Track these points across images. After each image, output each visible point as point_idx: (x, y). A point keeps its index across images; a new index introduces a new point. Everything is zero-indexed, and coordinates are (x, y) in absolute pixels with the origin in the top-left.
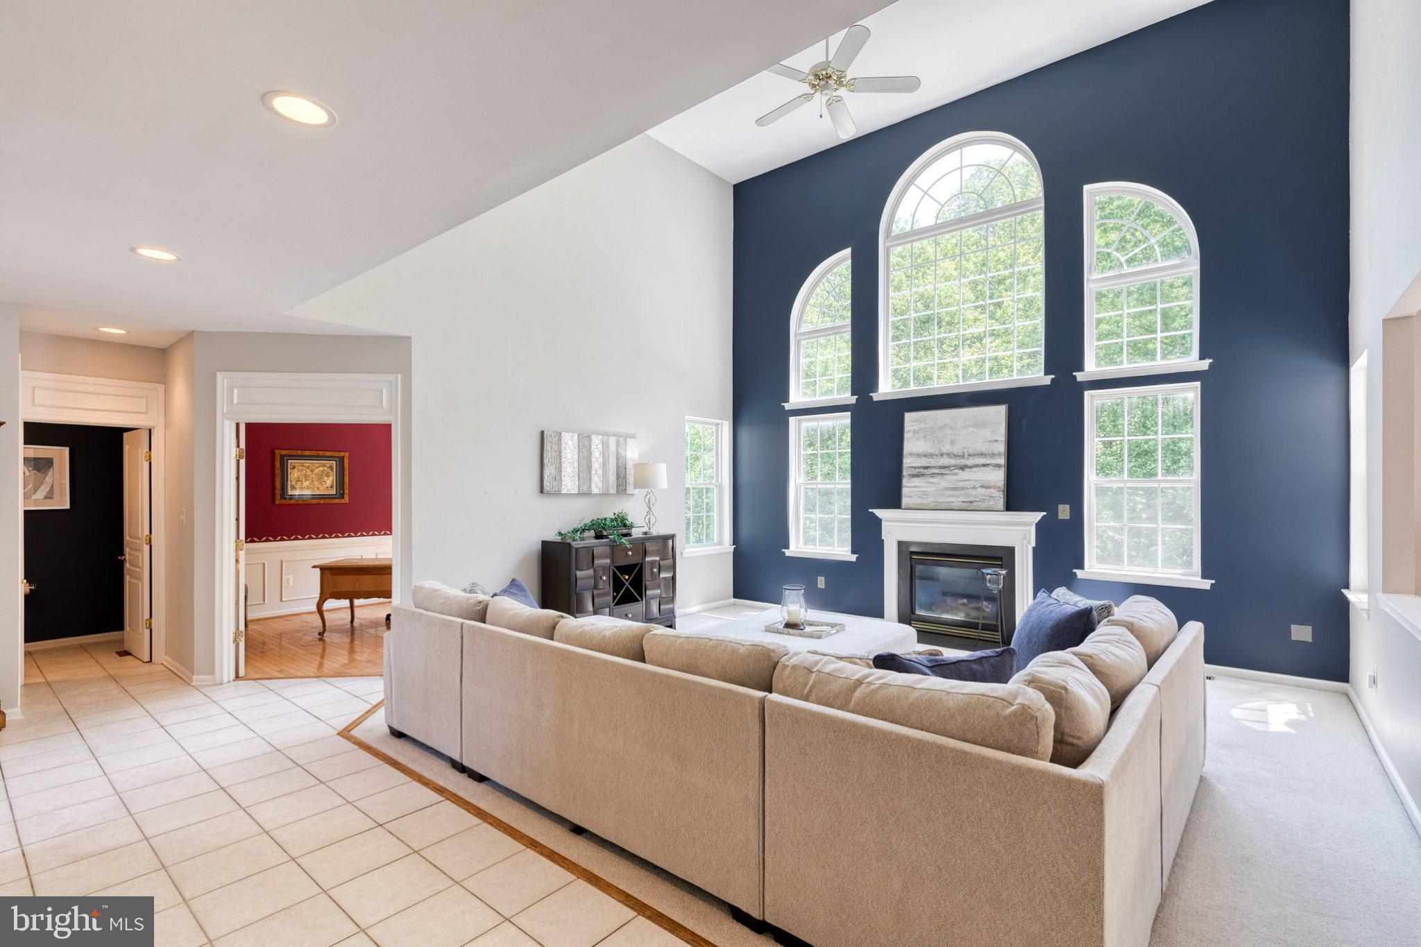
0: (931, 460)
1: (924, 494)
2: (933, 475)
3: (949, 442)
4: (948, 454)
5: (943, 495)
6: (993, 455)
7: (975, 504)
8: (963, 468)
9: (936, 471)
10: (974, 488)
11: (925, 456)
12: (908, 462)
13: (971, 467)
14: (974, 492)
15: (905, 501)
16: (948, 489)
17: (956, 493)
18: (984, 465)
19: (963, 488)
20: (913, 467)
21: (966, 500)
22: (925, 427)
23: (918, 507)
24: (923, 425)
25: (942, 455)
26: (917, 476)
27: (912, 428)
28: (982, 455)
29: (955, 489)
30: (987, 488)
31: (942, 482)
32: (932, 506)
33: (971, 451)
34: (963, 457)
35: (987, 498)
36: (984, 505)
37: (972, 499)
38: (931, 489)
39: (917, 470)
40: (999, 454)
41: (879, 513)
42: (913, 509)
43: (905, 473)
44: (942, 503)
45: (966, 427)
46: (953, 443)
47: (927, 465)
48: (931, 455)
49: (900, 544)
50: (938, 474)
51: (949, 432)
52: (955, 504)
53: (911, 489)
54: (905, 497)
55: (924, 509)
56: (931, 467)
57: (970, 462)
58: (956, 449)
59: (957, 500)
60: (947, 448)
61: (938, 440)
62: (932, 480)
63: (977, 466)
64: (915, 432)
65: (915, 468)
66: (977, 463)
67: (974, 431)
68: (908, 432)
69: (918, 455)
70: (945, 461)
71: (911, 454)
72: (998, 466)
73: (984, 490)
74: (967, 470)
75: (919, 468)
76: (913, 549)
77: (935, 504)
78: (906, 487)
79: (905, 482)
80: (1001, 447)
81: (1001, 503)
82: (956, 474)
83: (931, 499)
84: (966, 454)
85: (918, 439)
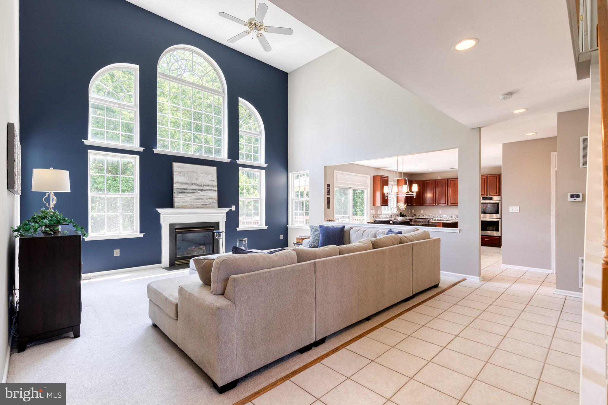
0: (187, 186)
1: (185, 201)
2: (189, 193)
3: (195, 179)
4: (195, 184)
5: (194, 202)
6: (213, 186)
7: (207, 205)
8: (202, 190)
9: (190, 191)
10: (207, 199)
11: (185, 184)
12: (176, 186)
13: (205, 190)
14: (207, 201)
15: (176, 204)
16: (196, 199)
17: (199, 201)
18: (210, 190)
19: (202, 199)
20: (179, 189)
21: (204, 204)
22: (184, 170)
23: (181, 207)
24: (183, 170)
25: (192, 184)
26: (182, 193)
27: (178, 170)
28: (209, 186)
29: (199, 199)
30: (211, 199)
31: (194, 196)
32: (189, 206)
33: (204, 184)
34: (201, 186)
35: (211, 203)
36: (211, 206)
37: (206, 204)
38: (188, 199)
39: (181, 190)
40: (215, 186)
41: (159, 210)
42: (181, 208)
43: (175, 191)
44: (194, 205)
45: (201, 173)
46: (197, 179)
47: (186, 188)
48: (188, 184)
49: (171, 225)
50: (191, 192)
51: (195, 174)
52: (199, 206)
53: (178, 199)
54: (176, 202)
55: (185, 208)
56: (188, 189)
57: (205, 188)
58: (198, 182)
59: (200, 204)
60: (194, 181)
61: (190, 177)
62: (189, 195)
63: (207, 190)
64: (180, 172)
65: (180, 189)
66: (207, 189)
67: (205, 176)
68: (176, 172)
69: (181, 183)
70: (194, 187)
71: (178, 182)
72: (215, 190)
73: (210, 200)
74: (204, 191)
75: (182, 189)
76: (177, 227)
77: (190, 206)
78: (176, 198)
79: (175, 195)
80: (215, 183)
81: (216, 205)
82: (199, 193)
83: (188, 203)
84: (203, 185)
85: (181, 176)
